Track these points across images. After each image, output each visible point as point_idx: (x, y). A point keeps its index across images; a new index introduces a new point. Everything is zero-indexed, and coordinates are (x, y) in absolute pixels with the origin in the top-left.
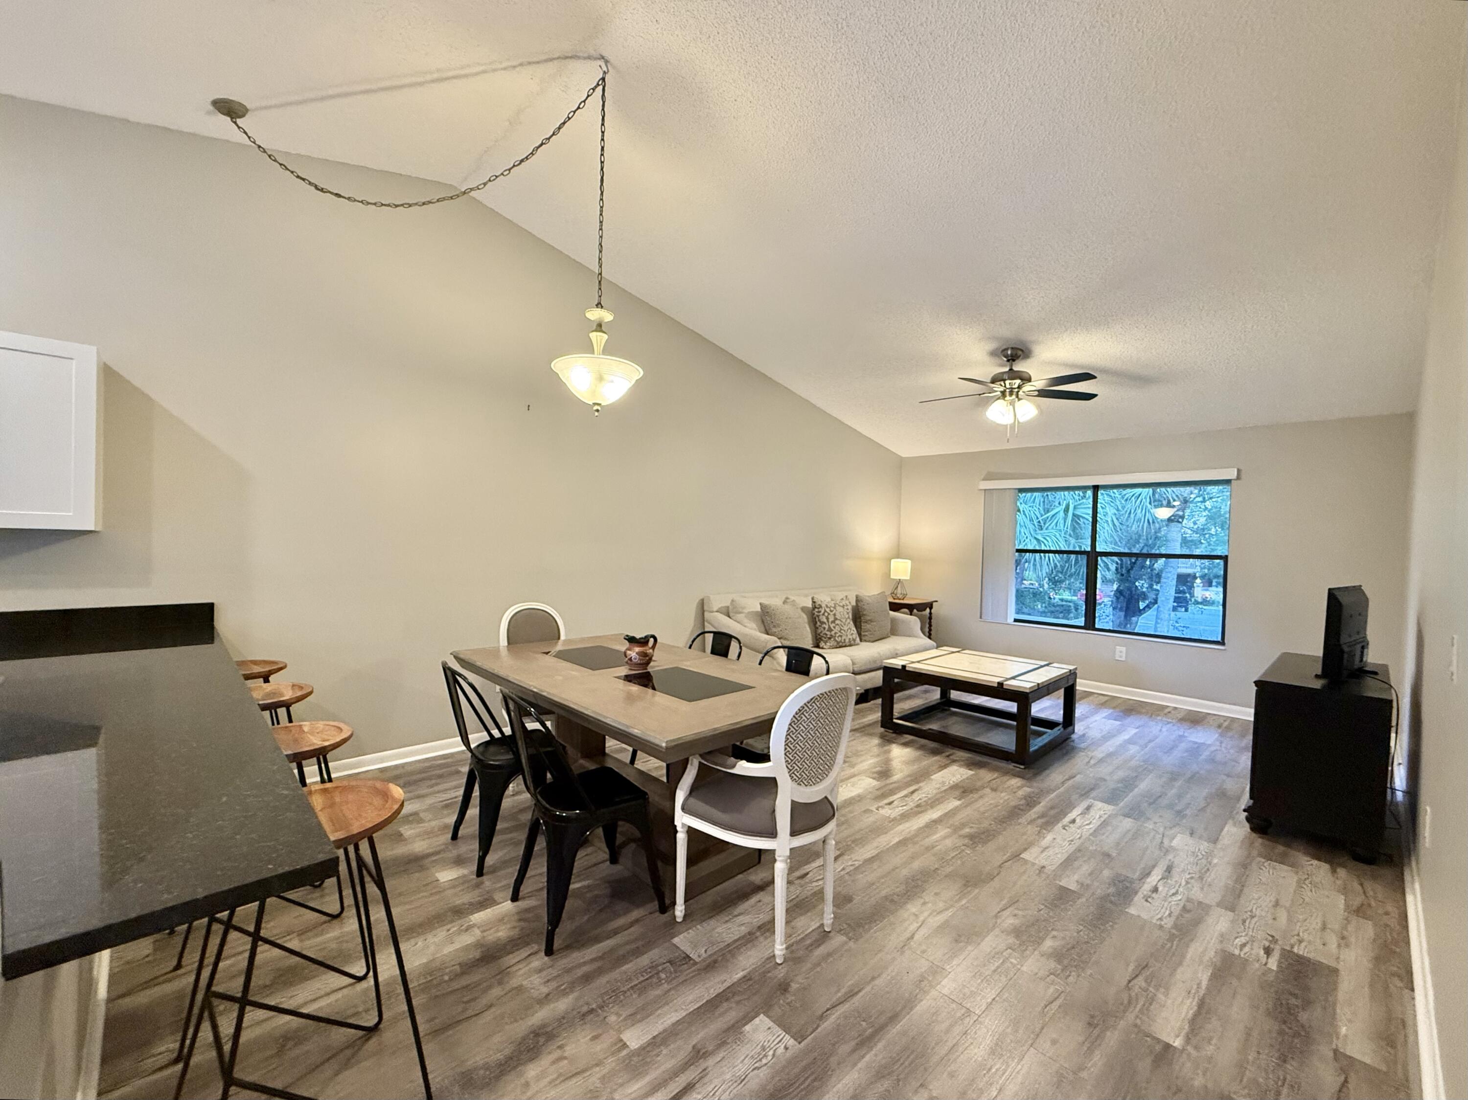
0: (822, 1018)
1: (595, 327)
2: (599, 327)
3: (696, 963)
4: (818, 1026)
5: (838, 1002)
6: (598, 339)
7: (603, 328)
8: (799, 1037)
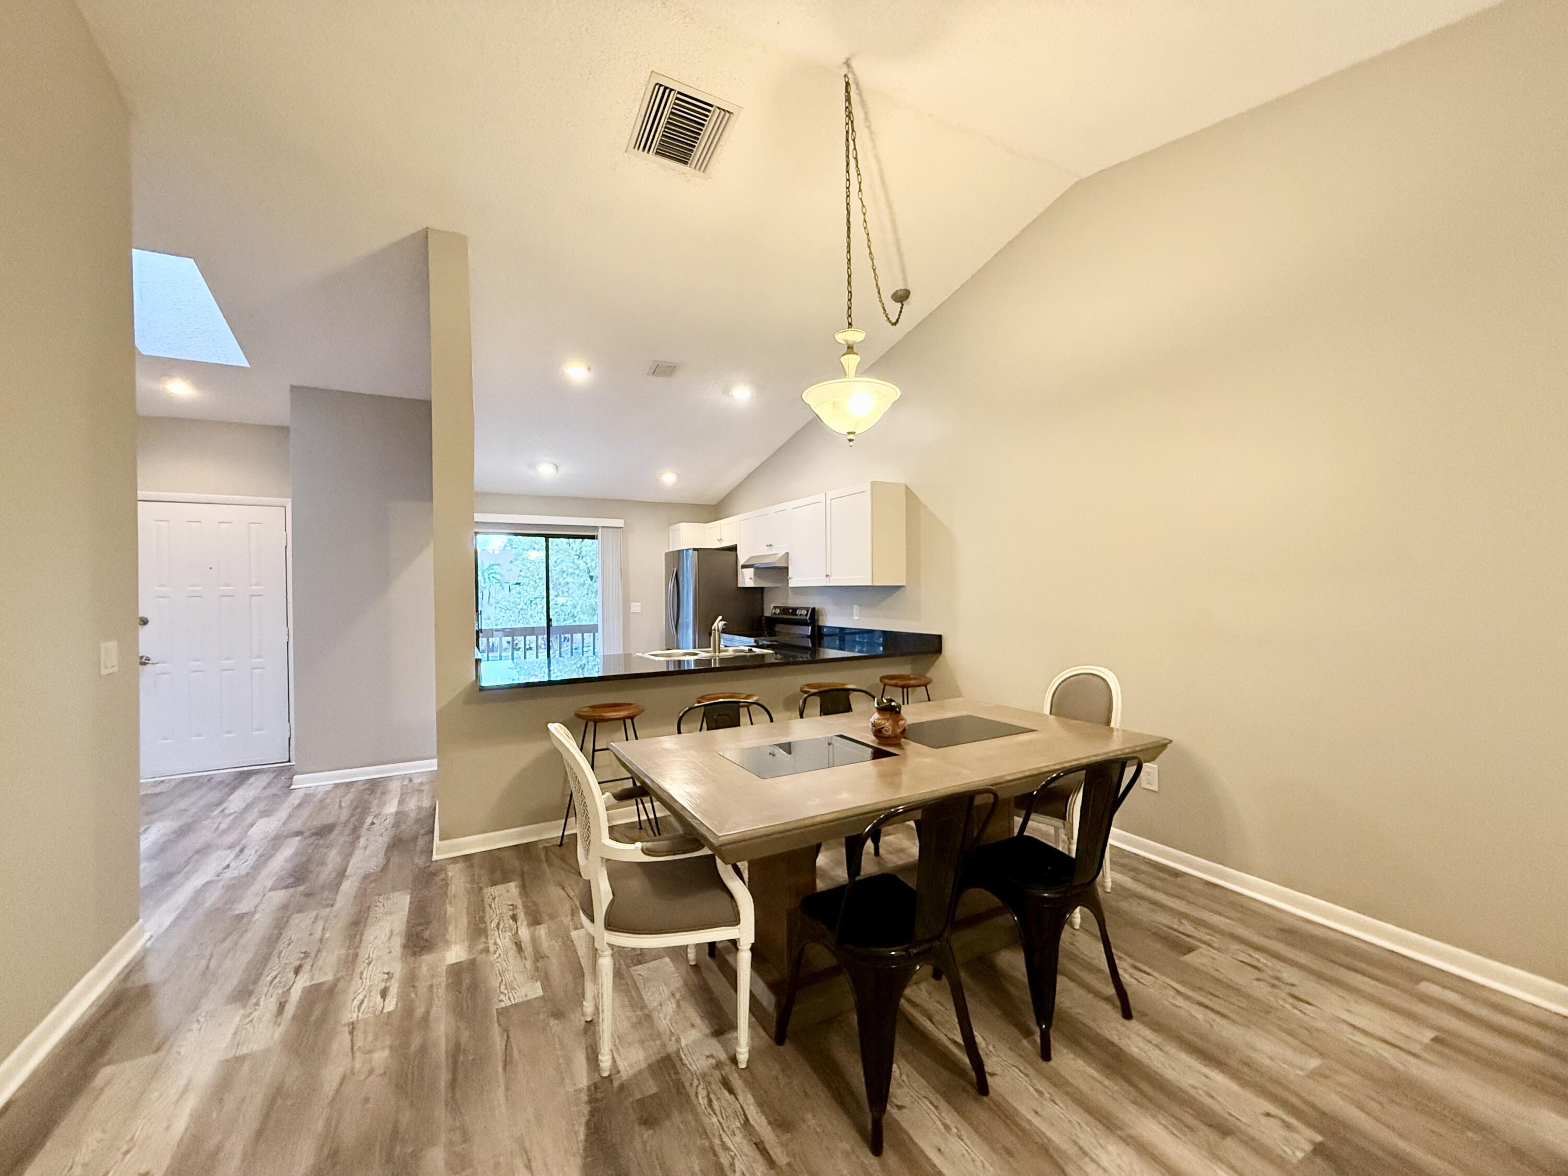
0: (506, 1031)
1: (845, 350)
2: (850, 349)
3: (629, 967)
4: (500, 1025)
5: (509, 1047)
6: (851, 362)
7: (855, 350)
8: (502, 1012)
